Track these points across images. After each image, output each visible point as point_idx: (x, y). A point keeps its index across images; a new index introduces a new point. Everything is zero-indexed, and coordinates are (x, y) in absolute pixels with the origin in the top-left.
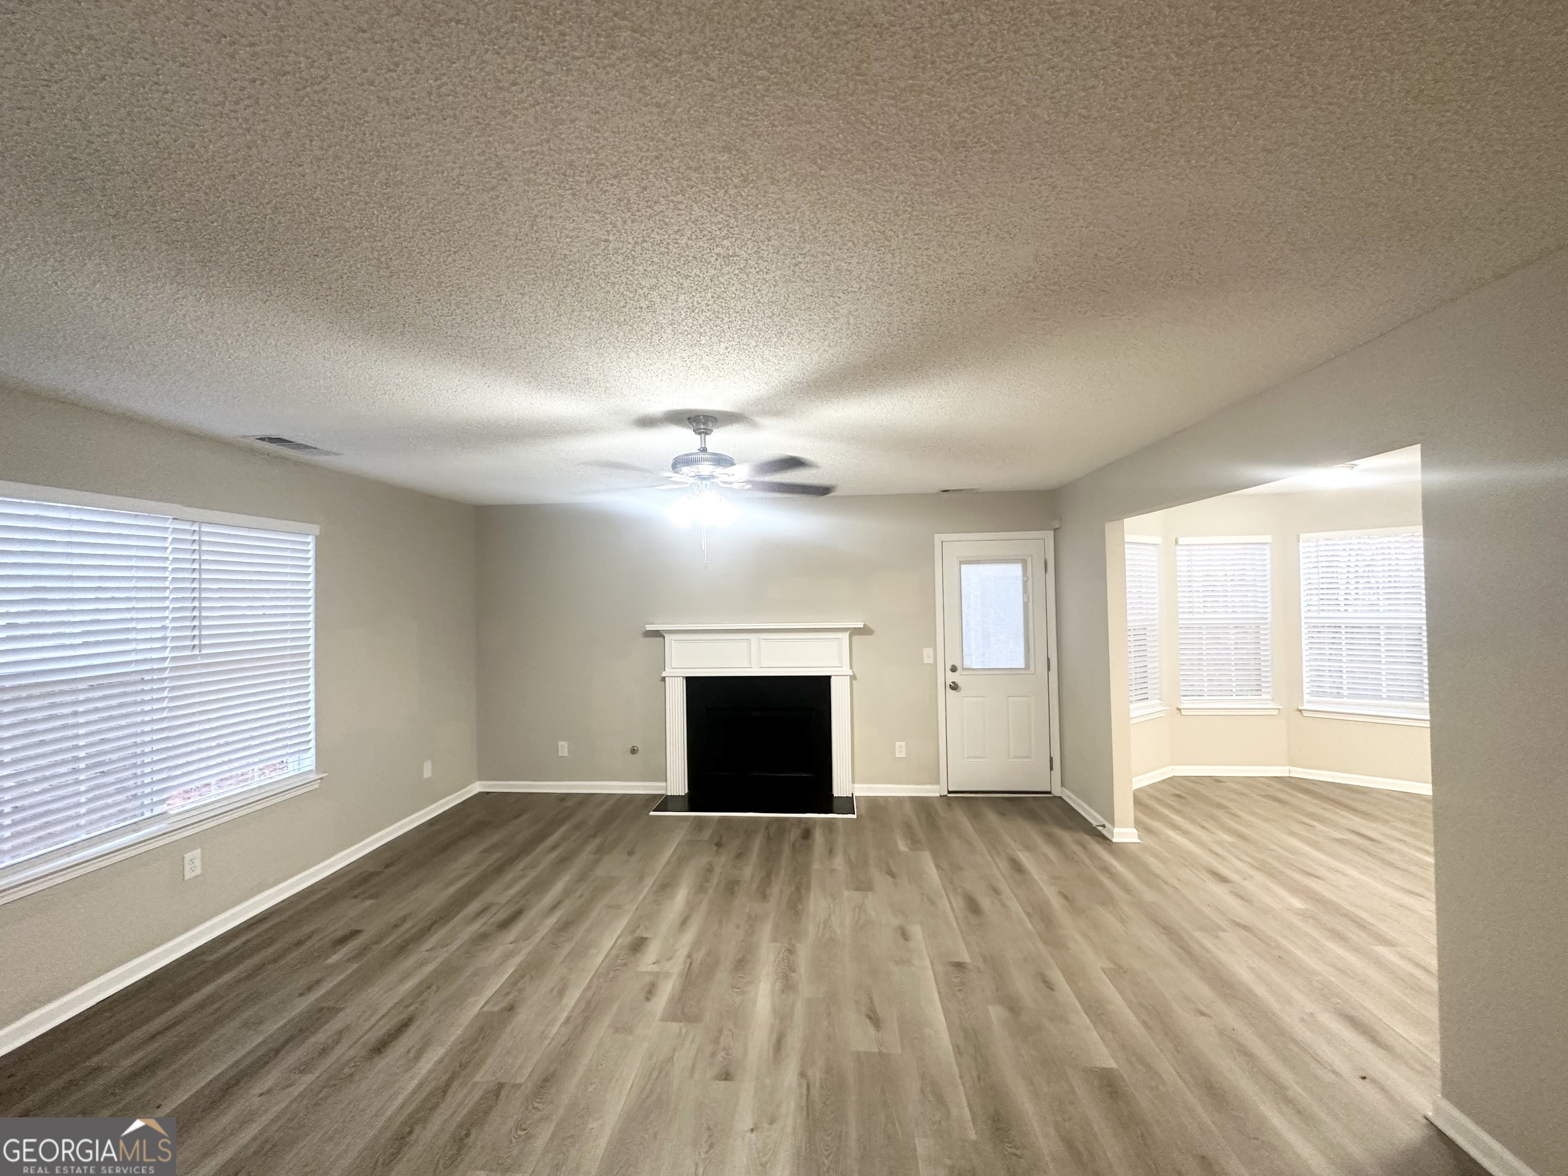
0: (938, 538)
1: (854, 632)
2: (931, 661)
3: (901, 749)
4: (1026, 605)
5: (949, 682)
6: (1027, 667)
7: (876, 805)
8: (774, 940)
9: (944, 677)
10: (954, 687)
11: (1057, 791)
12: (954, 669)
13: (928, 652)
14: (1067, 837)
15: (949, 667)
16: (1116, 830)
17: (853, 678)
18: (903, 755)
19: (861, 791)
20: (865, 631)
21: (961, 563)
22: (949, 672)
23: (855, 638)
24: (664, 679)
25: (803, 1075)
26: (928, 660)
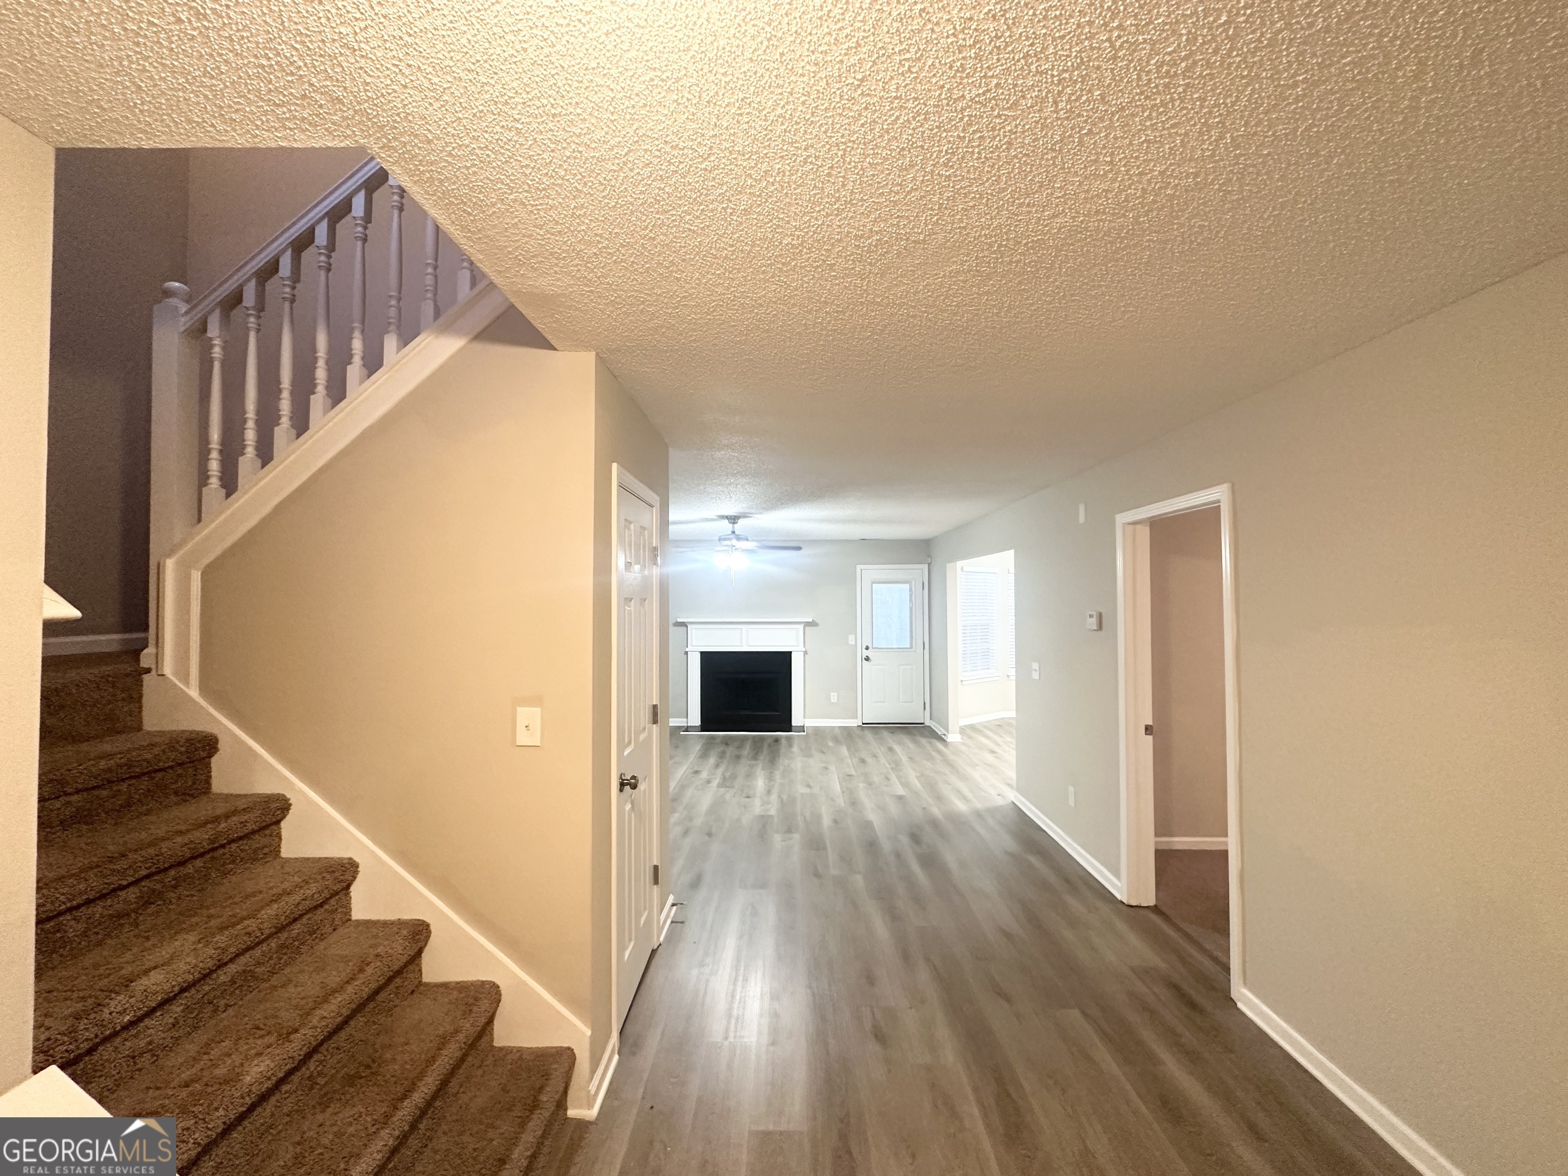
0: (859, 567)
1: (808, 624)
2: (853, 643)
3: (834, 697)
4: (911, 609)
5: (864, 656)
6: (911, 647)
7: (818, 731)
8: (763, 769)
9: (861, 653)
10: (867, 659)
11: (928, 723)
12: (867, 648)
13: (851, 638)
14: (923, 741)
15: (864, 647)
16: (949, 736)
17: (805, 653)
18: (835, 701)
19: (809, 723)
20: (812, 624)
21: (873, 583)
22: (864, 650)
23: (807, 628)
24: (686, 653)
25: (779, 797)
26: (852, 642)
